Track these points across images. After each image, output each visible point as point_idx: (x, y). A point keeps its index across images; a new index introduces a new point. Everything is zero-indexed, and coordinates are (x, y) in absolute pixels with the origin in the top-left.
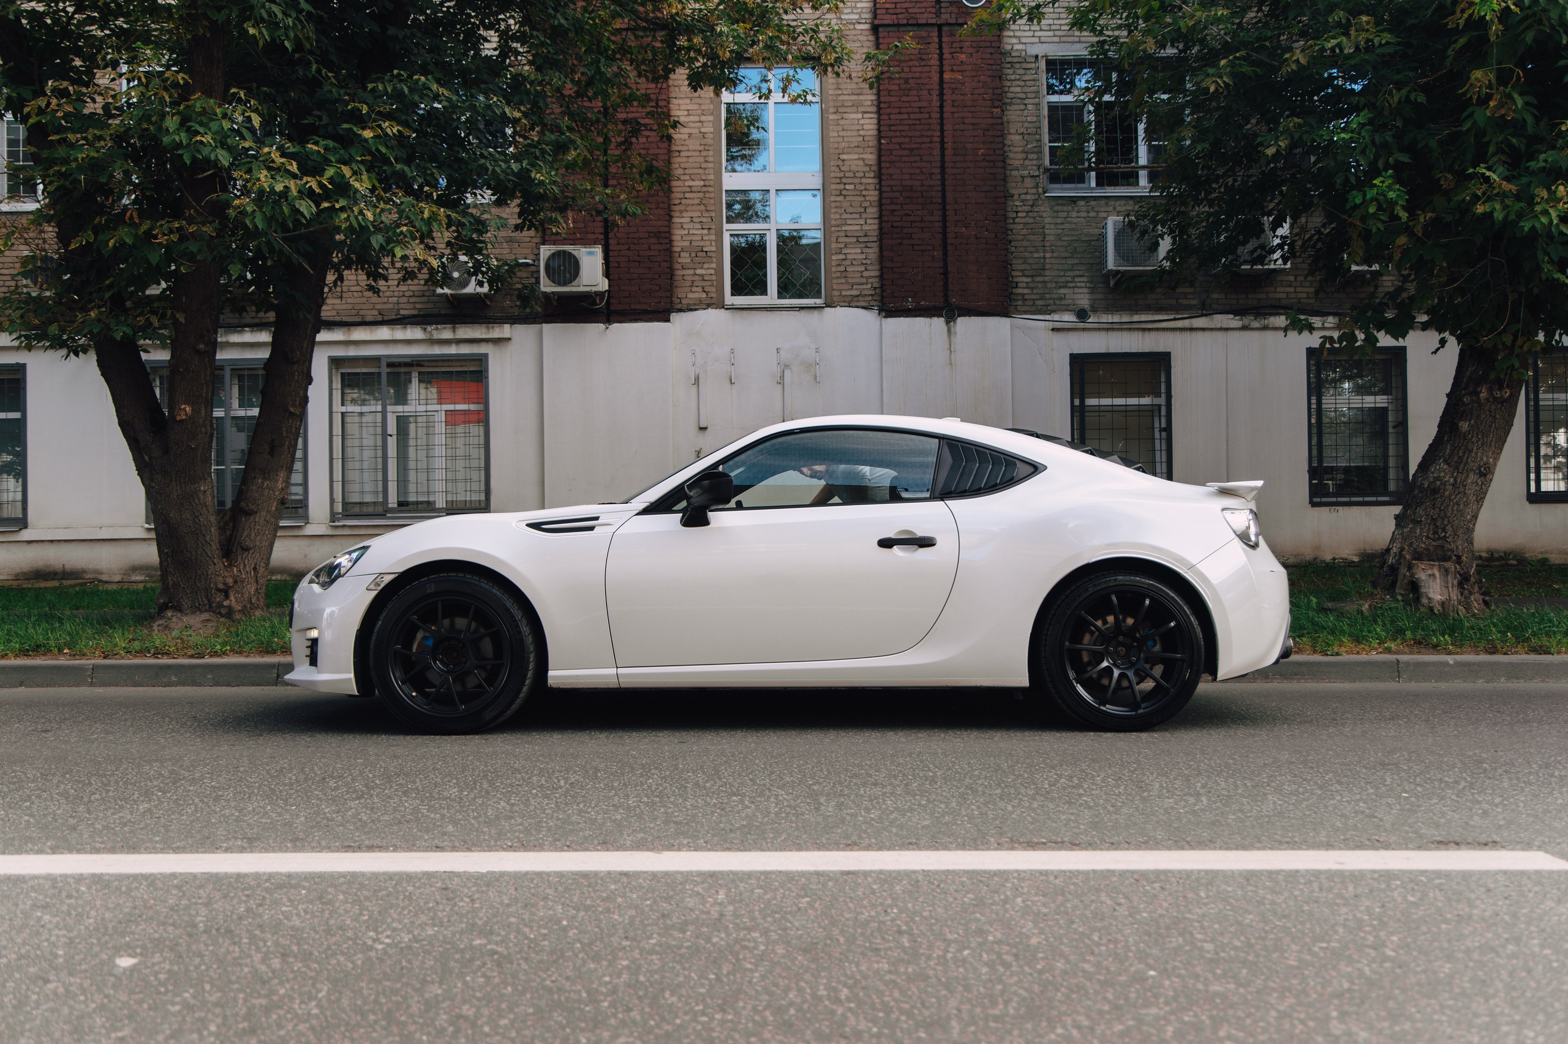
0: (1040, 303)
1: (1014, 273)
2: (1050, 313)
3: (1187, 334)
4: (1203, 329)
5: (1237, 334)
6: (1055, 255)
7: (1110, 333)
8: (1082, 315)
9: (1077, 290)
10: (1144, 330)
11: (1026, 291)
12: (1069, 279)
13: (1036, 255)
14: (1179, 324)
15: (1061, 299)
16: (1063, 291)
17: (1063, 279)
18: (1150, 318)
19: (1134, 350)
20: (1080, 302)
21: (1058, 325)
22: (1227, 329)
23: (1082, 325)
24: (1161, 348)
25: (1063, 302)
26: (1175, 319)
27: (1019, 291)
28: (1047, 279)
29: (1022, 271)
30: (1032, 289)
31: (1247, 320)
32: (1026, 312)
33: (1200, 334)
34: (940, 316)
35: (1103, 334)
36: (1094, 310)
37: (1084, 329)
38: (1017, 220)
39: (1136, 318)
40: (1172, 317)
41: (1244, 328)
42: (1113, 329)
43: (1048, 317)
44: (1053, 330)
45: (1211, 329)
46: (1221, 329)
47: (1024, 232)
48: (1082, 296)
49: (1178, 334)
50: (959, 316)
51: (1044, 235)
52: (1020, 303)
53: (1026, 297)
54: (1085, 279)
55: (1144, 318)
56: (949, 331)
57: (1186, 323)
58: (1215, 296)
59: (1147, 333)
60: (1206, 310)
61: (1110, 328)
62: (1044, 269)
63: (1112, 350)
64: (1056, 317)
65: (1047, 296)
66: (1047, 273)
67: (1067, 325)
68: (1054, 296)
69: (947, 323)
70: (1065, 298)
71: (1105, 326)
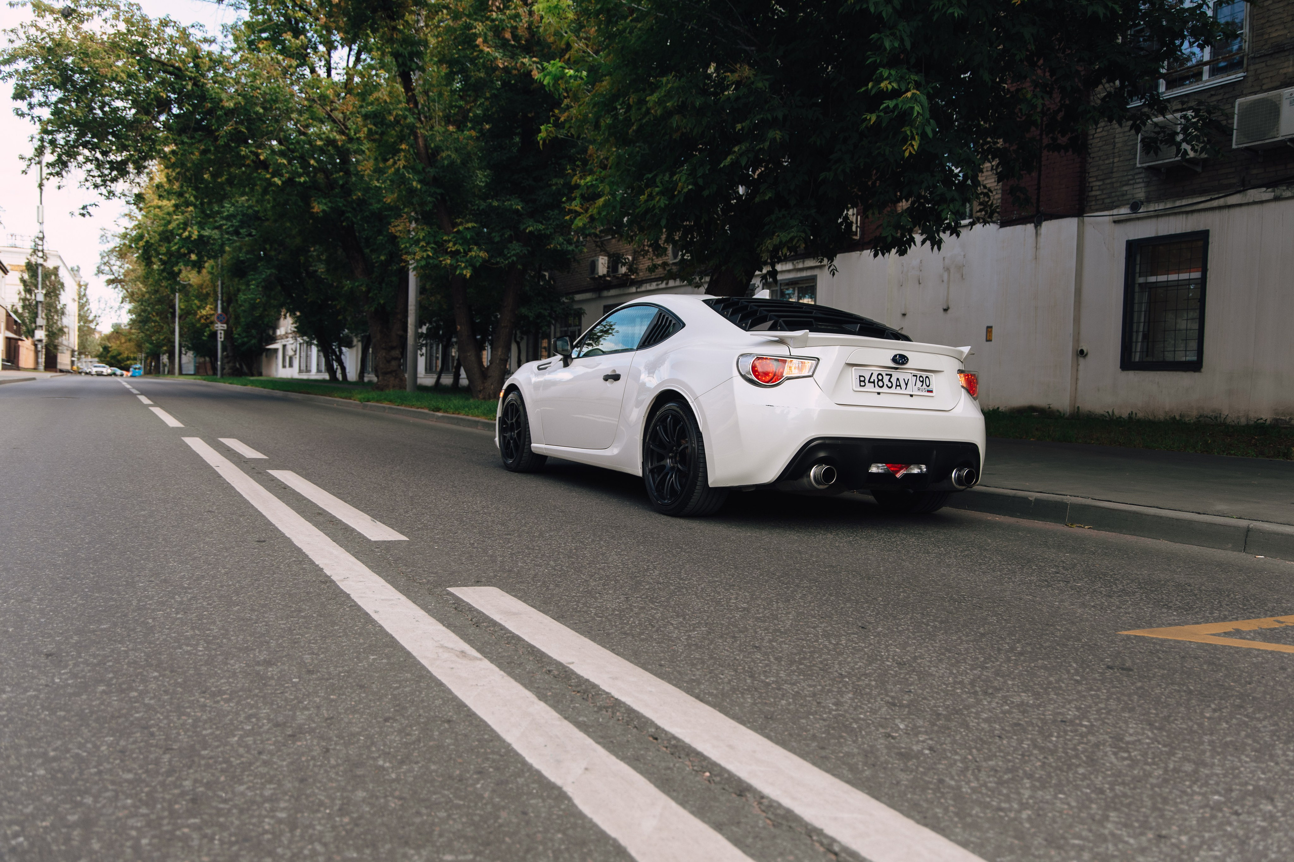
0: (1108, 201)
1: (1091, 180)
2: (1112, 209)
3: (1225, 212)
4: (1240, 205)
5: (1273, 205)
6: (1122, 159)
7: (1160, 219)
8: (1135, 207)
9: (1136, 186)
10: (1187, 213)
11: (1098, 193)
12: (1130, 177)
13: (1107, 162)
14: (1215, 203)
15: (1123, 195)
16: (1125, 188)
17: (1126, 178)
18: (1190, 201)
19: (1178, 232)
20: (1137, 196)
21: (1116, 218)
22: (1262, 202)
23: (1134, 216)
24: (1201, 228)
25: (1126, 198)
26: (1211, 200)
27: (1093, 193)
28: (1114, 180)
29: (1096, 176)
30: (1102, 190)
31: (1278, 192)
32: (1097, 210)
33: (1238, 210)
34: (1030, 222)
35: (1154, 221)
36: (1149, 200)
37: (1139, 219)
38: (1096, 136)
39: (1178, 203)
40: (1209, 198)
41: (1277, 199)
42: (1162, 216)
43: (1111, 212)
44: (1115, 222)
45: (1248, 204)
46: (1255, 203)
47: (1100, 144)
48: (1139, 190)
49: (1217, 213)
50: (1045, 220)
51: (1114, 143)
52: (1093, 203)
53: (1099, 197)
54: (1142, 175)
55: (1184, 202)
56: (1037, 233)
57: (1221, 202)
58: (1255, 172)
59: (1190, 216)
60: (1244, 186)
61: (1157, 215)
62: (1112, 173)
63: (1161, 234)
64: (1115, 212)
65: (1113, 194)
66: (1114, 175)
67: (1122, 217)
68: (1118, 194)
69: (1036, 227)
70: (1126, 194)
71: (1152, 214)
